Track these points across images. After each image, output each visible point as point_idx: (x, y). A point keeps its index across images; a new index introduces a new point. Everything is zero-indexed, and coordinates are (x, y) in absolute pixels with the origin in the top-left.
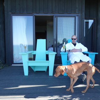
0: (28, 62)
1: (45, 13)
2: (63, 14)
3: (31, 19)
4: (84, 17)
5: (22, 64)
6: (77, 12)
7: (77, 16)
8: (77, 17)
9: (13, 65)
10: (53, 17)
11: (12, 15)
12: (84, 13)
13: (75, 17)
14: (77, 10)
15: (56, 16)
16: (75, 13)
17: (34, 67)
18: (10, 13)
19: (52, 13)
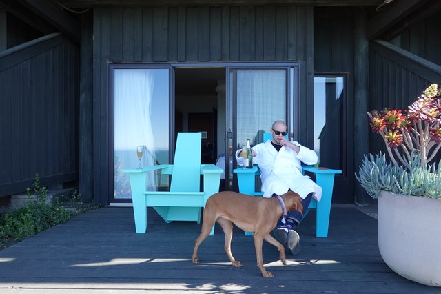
0: (146, 195)
1: (202, 62)
2: (251, 61)
3: (164, 76)
4: (312, 70)
5: (130, 201)
6: (292, 56)
7: (292, 66)
8: (292, 69)
9: (111, 204)
10: (223, 70)
11: (112, 67)
12: (310, 60)
13: (286, 69)
14: (291, 51)
15: (232, 69)
16: (285, 58)
17: (167, 209)
18: (108, 62)
19: (222, 59)
